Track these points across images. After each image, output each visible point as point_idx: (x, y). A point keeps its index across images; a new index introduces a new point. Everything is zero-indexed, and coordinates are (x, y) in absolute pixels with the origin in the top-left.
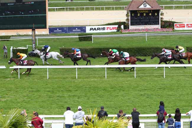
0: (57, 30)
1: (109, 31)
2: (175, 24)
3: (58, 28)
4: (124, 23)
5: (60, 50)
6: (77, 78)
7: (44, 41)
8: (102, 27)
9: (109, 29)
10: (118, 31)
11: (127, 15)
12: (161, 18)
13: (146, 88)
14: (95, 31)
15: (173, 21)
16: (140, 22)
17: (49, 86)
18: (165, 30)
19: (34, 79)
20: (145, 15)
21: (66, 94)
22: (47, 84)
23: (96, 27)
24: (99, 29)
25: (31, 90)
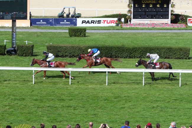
0: (40, 21)
1: (106, 25)
2: (188, 18)
3: (41, 19)
4: (124, 16)
5: (47, 48)
6: (70, 84)
7: (24, 35)
8: (98, 19)
9: (106, 22)
10: (117, 25)
11: (129, 6)
12: (172, 11)
13: (158, 99)
14: (88, 25)
15: (185, 14)
16: (145, 15)
17: (35, 93)
18: (176, 26)
19: (16, 84)
20: (151, 6)
21: (58, 104)
22: (33, 91)
23: (90, 20)
24: (93, 22)
25: (13, 97)
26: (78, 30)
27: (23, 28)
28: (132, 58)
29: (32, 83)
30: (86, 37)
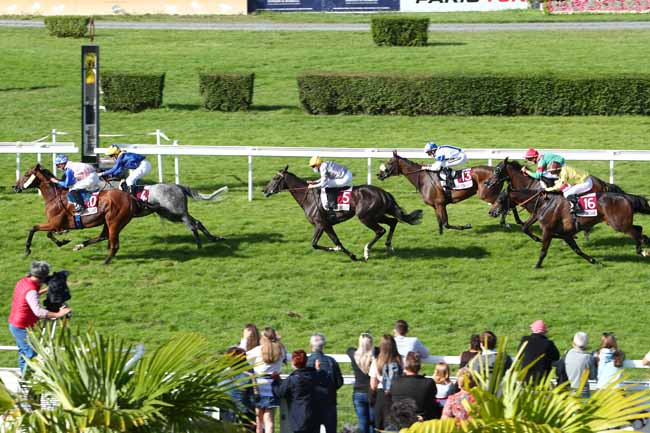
1: (496, 6)
10: (534, 6)
26: (401, 23)
27: (223, 18)
28: (579, 114)
29: (244, 198)
30: (429, 47)
